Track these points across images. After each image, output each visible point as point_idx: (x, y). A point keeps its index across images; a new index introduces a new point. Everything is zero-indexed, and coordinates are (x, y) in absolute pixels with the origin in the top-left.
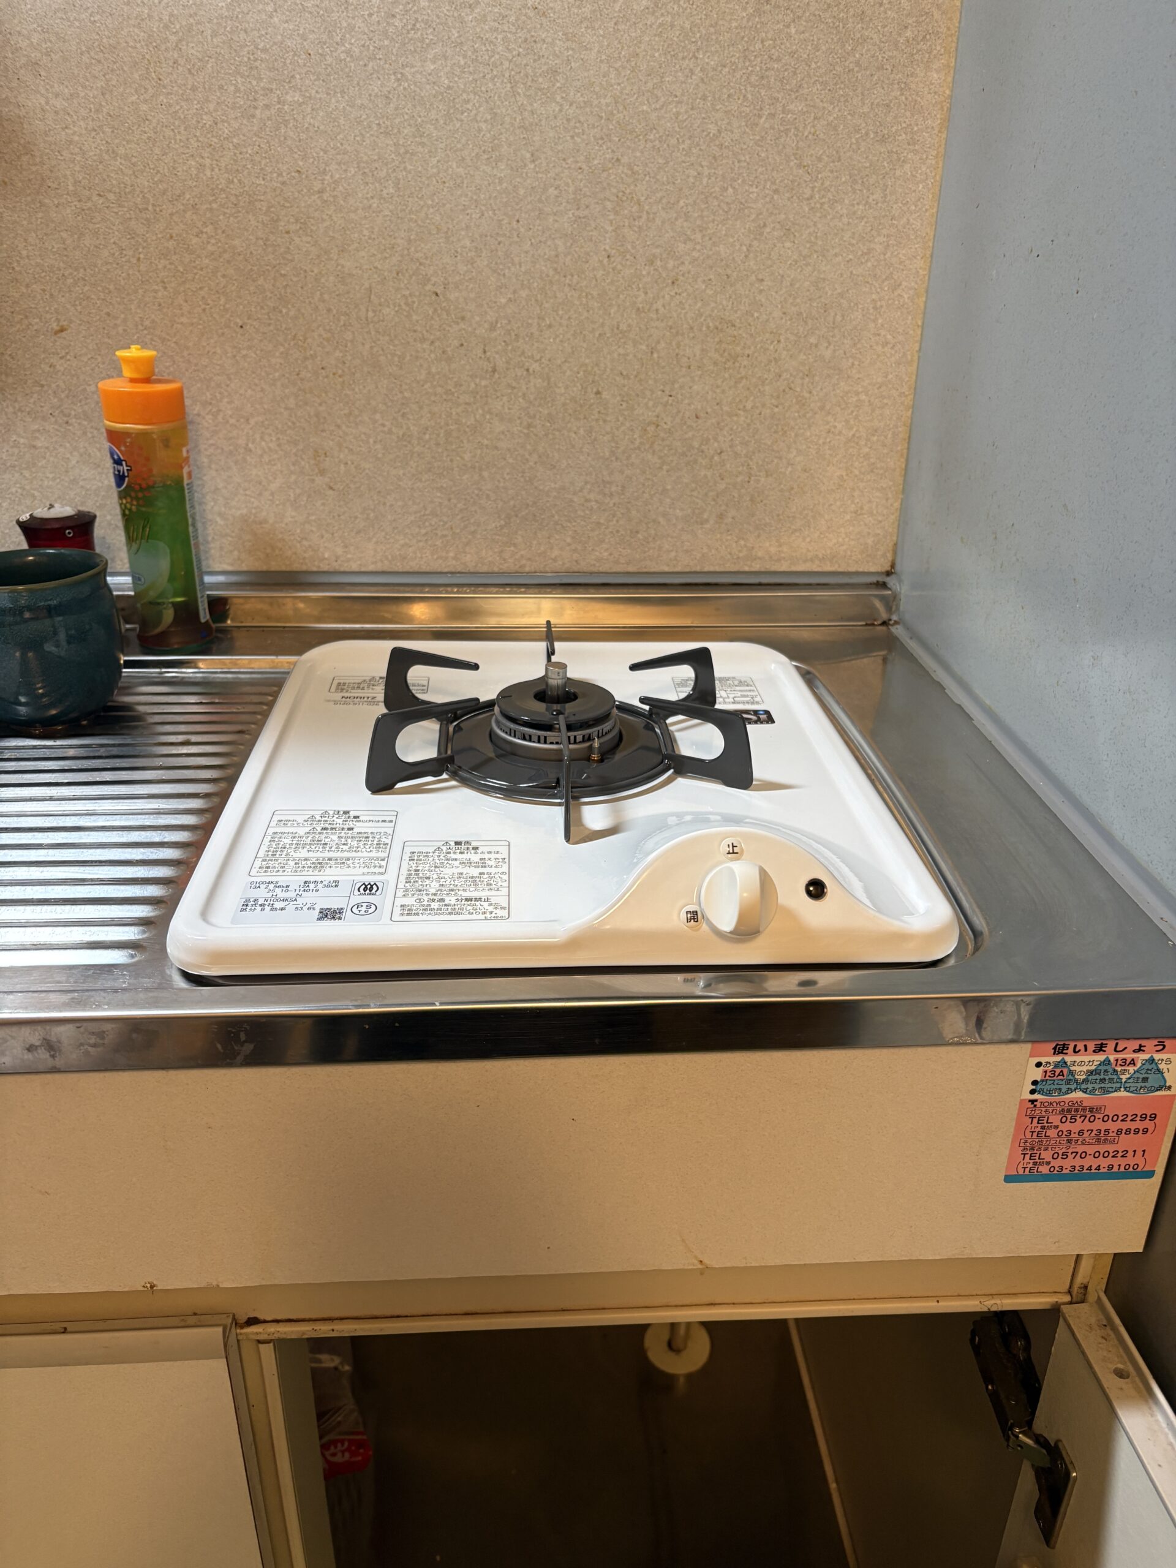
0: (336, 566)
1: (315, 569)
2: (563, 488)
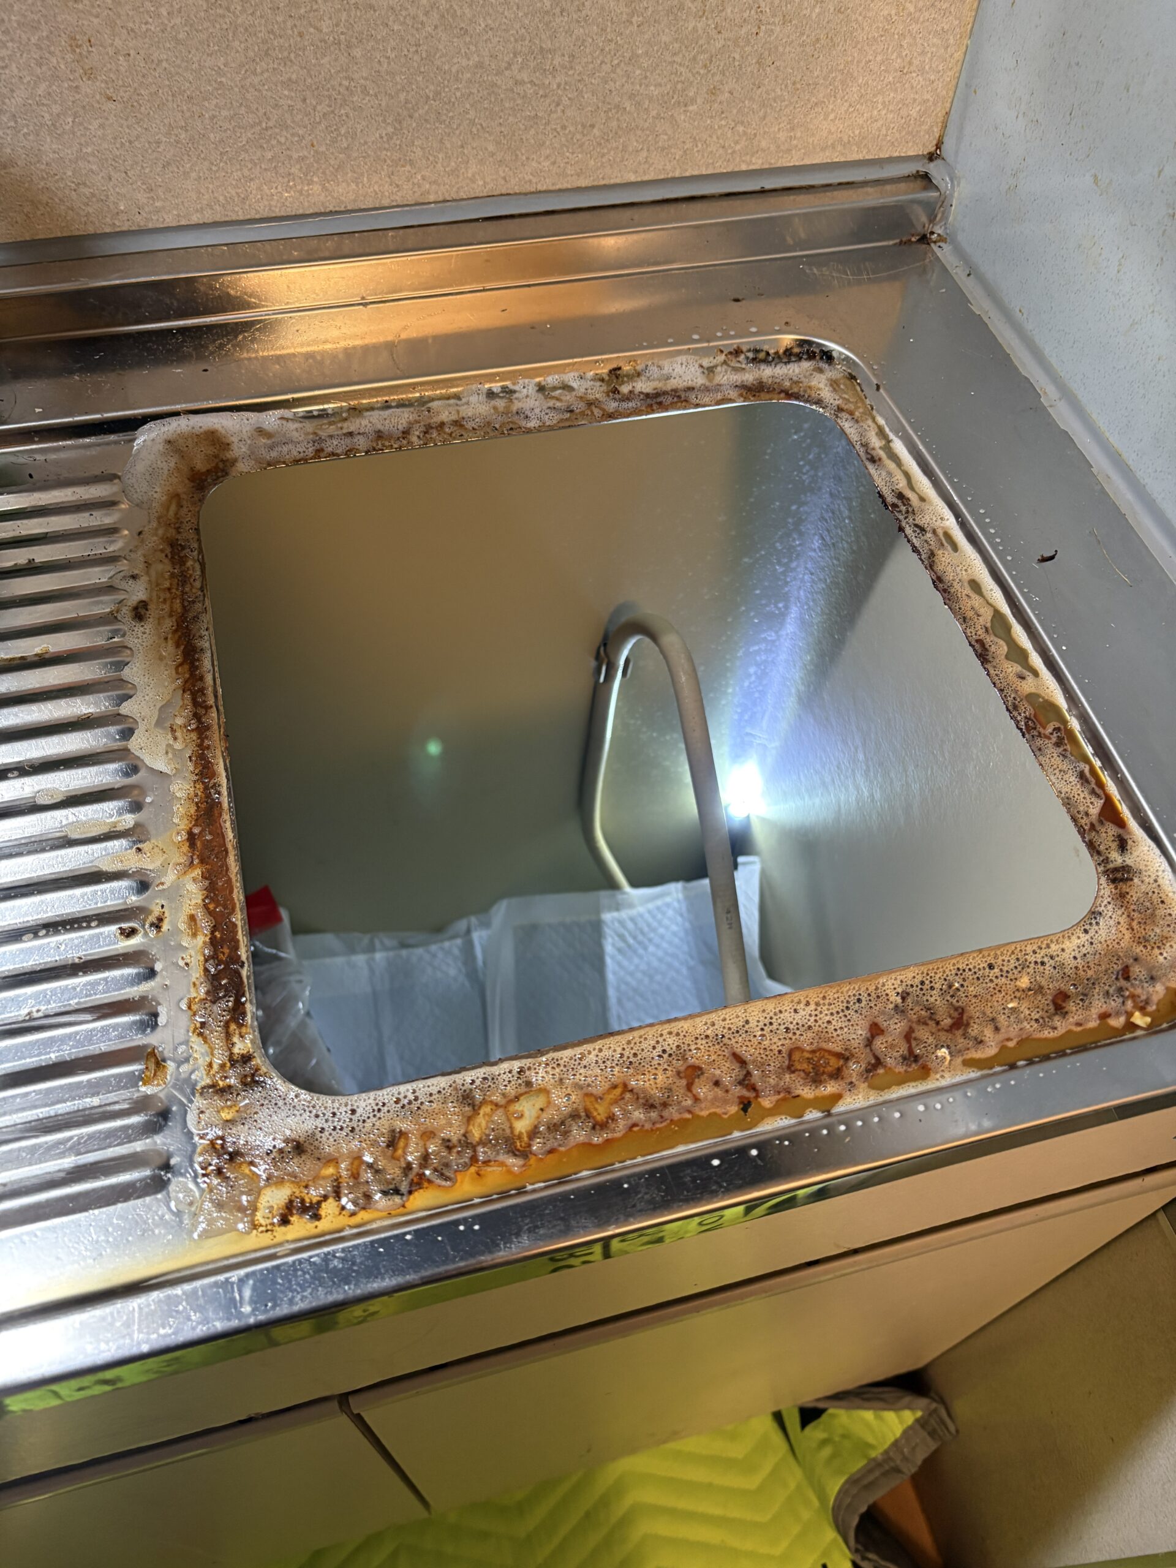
0: (140, 221)
1: (108, 230)
2: (480, 65)
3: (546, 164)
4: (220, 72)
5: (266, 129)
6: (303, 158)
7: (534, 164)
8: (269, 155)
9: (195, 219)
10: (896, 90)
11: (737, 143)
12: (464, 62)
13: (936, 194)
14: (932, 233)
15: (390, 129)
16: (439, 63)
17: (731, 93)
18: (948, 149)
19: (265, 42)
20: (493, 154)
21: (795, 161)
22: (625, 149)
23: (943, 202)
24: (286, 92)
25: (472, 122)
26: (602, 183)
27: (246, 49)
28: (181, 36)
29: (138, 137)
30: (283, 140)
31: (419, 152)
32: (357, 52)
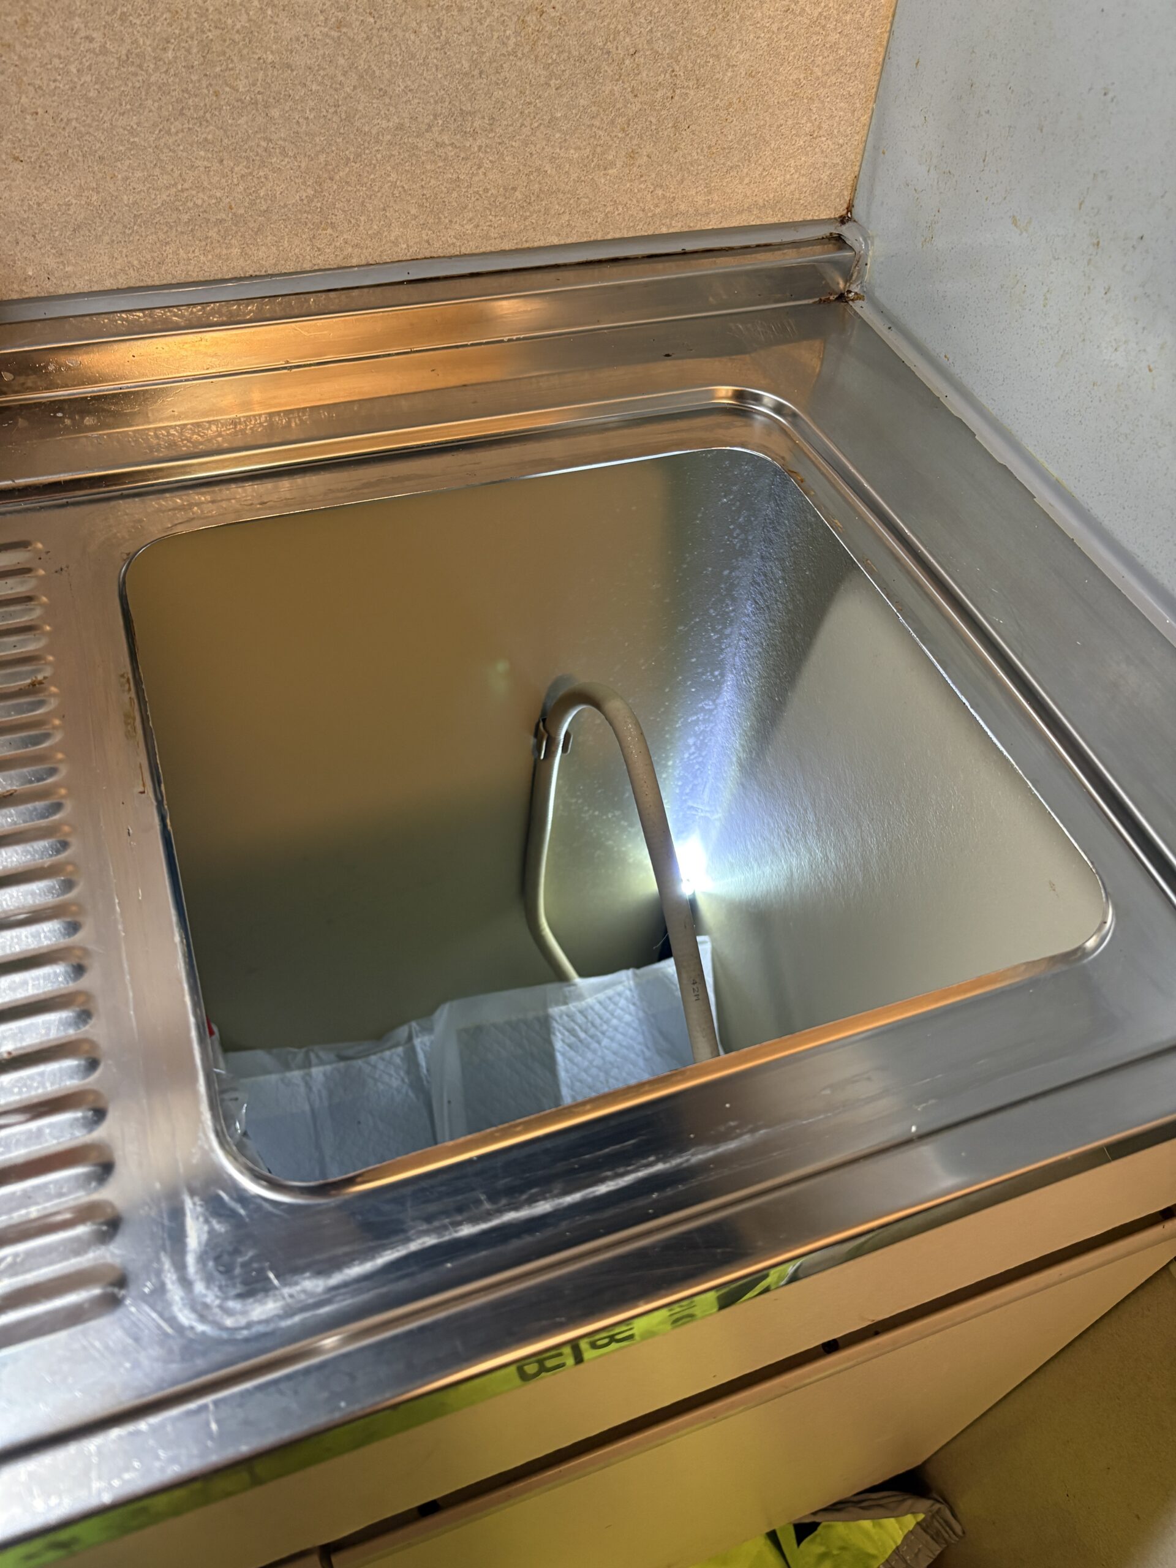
0: (49, 287)
1: (15, 296)
2: (400, 127)
3: (469, 227)
4: (132, 132)
5: (182, 191)
6: (221, 221)
7: (457, 227)
8: (185, 217)
9: (109, 284)
10: (807, 154)
11: (657, 206)
12: (384, 124)
13: (849, 254)
14: (849, 292)
15: (311, 192)
16: (358, 124)
17: (649, 156)
18: (859, 212)
19: (179, 101)
20: (416, 217)
21: (713, 223)
22: (547, 211)
23: (859, 260)
24: (202, 153)
25: (394, 185)
26: (526, 245)
27: (160, 108)
28: (92, 94)
29: (46, 199)
30: (199, 202)
31: (341, 216)
32: (275, 113)
